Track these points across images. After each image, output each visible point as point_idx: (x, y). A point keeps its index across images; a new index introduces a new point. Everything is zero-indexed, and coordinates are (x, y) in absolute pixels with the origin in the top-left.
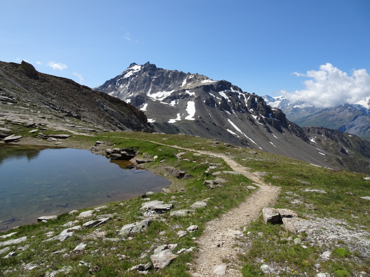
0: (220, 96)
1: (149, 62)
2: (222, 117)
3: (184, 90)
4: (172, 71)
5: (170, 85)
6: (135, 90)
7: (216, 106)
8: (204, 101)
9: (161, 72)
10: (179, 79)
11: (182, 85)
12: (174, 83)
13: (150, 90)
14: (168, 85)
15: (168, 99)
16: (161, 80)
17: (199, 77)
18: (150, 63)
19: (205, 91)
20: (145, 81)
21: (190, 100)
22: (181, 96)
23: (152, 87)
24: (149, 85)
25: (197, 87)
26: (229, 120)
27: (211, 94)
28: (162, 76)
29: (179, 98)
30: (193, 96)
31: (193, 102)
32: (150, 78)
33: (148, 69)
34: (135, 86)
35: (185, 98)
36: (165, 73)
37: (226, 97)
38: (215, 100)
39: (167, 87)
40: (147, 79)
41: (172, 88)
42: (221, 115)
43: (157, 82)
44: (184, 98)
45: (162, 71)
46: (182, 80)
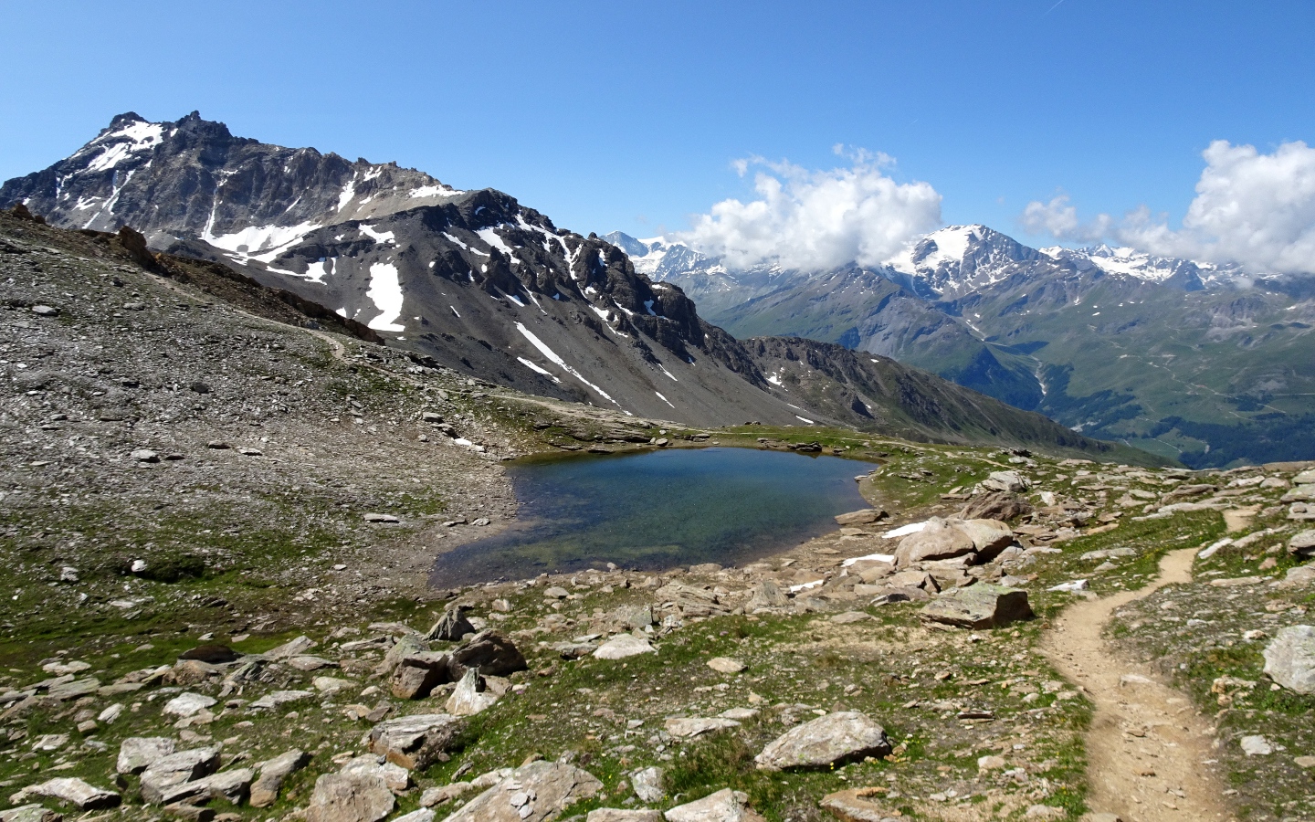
0: (483, 245)
1: (197, 112)
2: (496, 315)
3: (355, 225)
4: (296, 151)
5: (291, 201)
6: (147, 222)
7: (472, 279)
8: (432, 264)
9: (253, 155)
10: (325, 182)
11: (338, 202)
12: (308, 196)
13: (211, 221)
14: (285, 203)
15: (296, 258)
16: (255, 183)
17: (402, 177)
18: (203, 117)
19: (430, 227)
20: (187, 188)
21: (377, 260)
22: (345, 244)
23: (220, 210)
24: (207, 201)
25: (402, 214)
26: (520, 327)
27: (450, 237)
28: (258, 167)
29: (335, 254)
30: (387, 245)
31: (390, 266)
32: (209, 175)
33: (195, 140)
34: (143, 203)
35: (361, 253)
36: (269, 158)
37: (505, 249)
38: (468, 259)
39: (281, 208)
40: (196, 177)
41: (299, 212)
42: (492, 308)
43: (240, 192)
44: (354, 253)
45: (254, 149)
46: (339, 186)
